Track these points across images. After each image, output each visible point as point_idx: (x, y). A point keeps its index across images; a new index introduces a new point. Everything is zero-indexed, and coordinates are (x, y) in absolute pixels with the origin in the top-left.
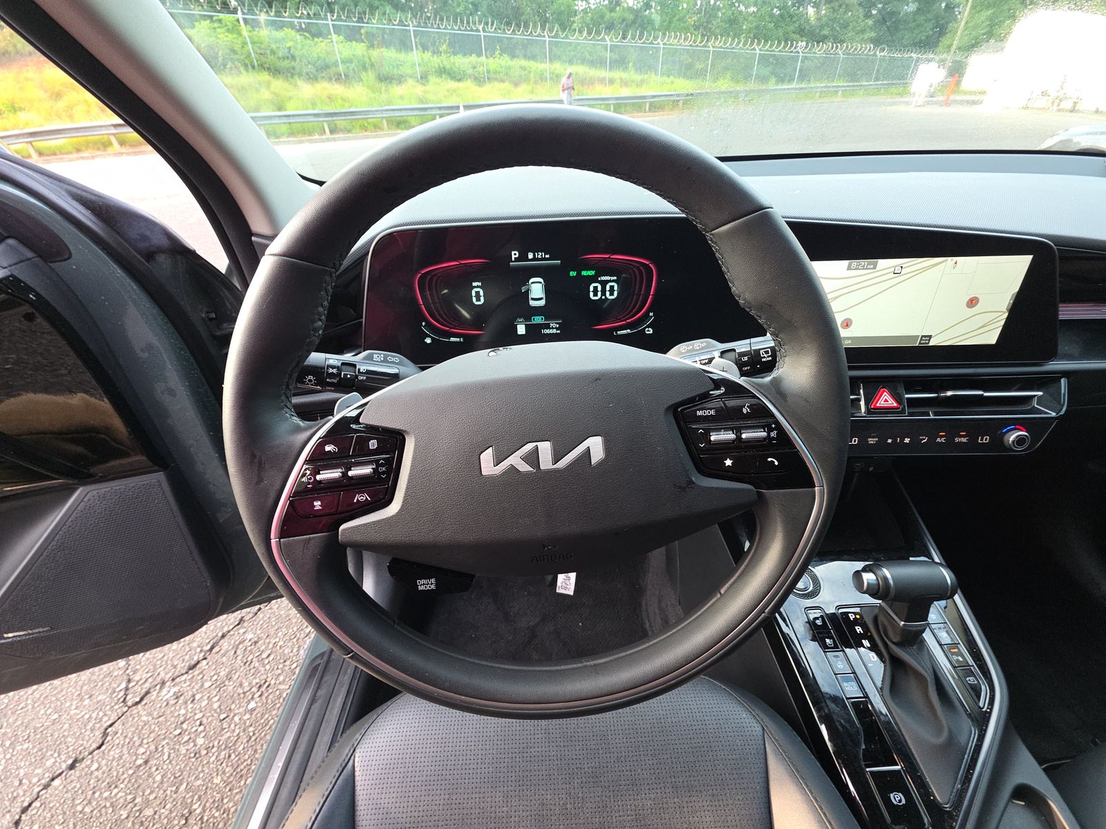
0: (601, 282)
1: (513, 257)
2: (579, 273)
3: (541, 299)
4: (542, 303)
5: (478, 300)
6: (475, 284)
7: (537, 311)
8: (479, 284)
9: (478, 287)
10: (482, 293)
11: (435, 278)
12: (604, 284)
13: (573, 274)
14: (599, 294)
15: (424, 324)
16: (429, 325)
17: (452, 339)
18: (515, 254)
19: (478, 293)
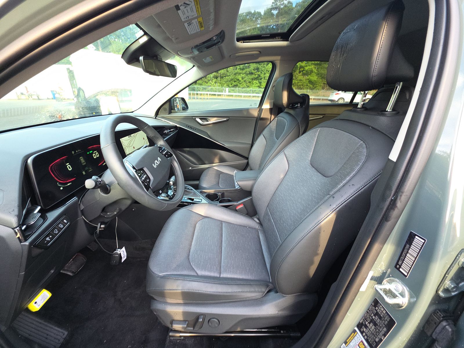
0: (94, 153)
1: (73, 153)
2: (89, 153)
3: (84, 162)
4: (85, 163)
5: (70, 169)
6: (67, 164)
7: (85, 166)
8: (68, 164)
9: (68, 165)
10: (70, 166)
11: (55, 166)
12: (95, 153)
13: (88, 153)
14: (95, 156)
15: (58, 183)
16: (60, 183)
17: (68, 184)
18: (73, 152)
19: (69, 167)
